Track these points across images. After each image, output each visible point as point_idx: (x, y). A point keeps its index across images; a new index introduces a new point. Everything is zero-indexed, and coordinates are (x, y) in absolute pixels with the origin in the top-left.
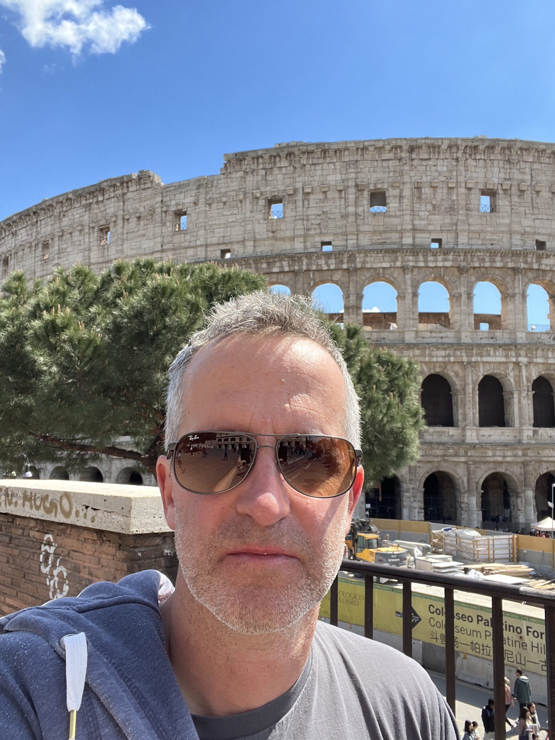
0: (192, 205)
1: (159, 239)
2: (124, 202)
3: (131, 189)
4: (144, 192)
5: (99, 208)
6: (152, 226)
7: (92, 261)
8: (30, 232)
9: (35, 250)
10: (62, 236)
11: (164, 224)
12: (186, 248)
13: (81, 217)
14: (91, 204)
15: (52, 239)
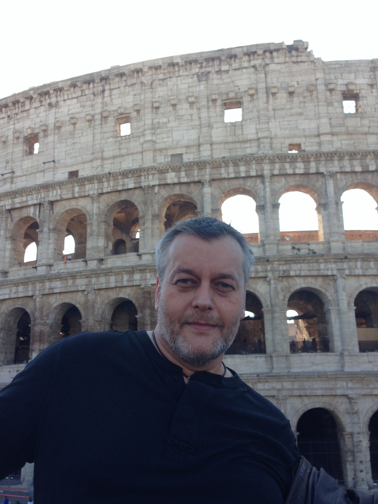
0: (366, 87)
1: (325, 120)
2: (265, 74)
3: (276, 60)
4: (295, 65)
5: (221, 79)
6: (313, 104)
7: (214, 139)
8: (89, 103)
9: (101, 124)
10: (157, 108)
11: (329, 104)
12: (366, 134)
13: (189, 87)
14: (209, 72)
15: (138, 111)
